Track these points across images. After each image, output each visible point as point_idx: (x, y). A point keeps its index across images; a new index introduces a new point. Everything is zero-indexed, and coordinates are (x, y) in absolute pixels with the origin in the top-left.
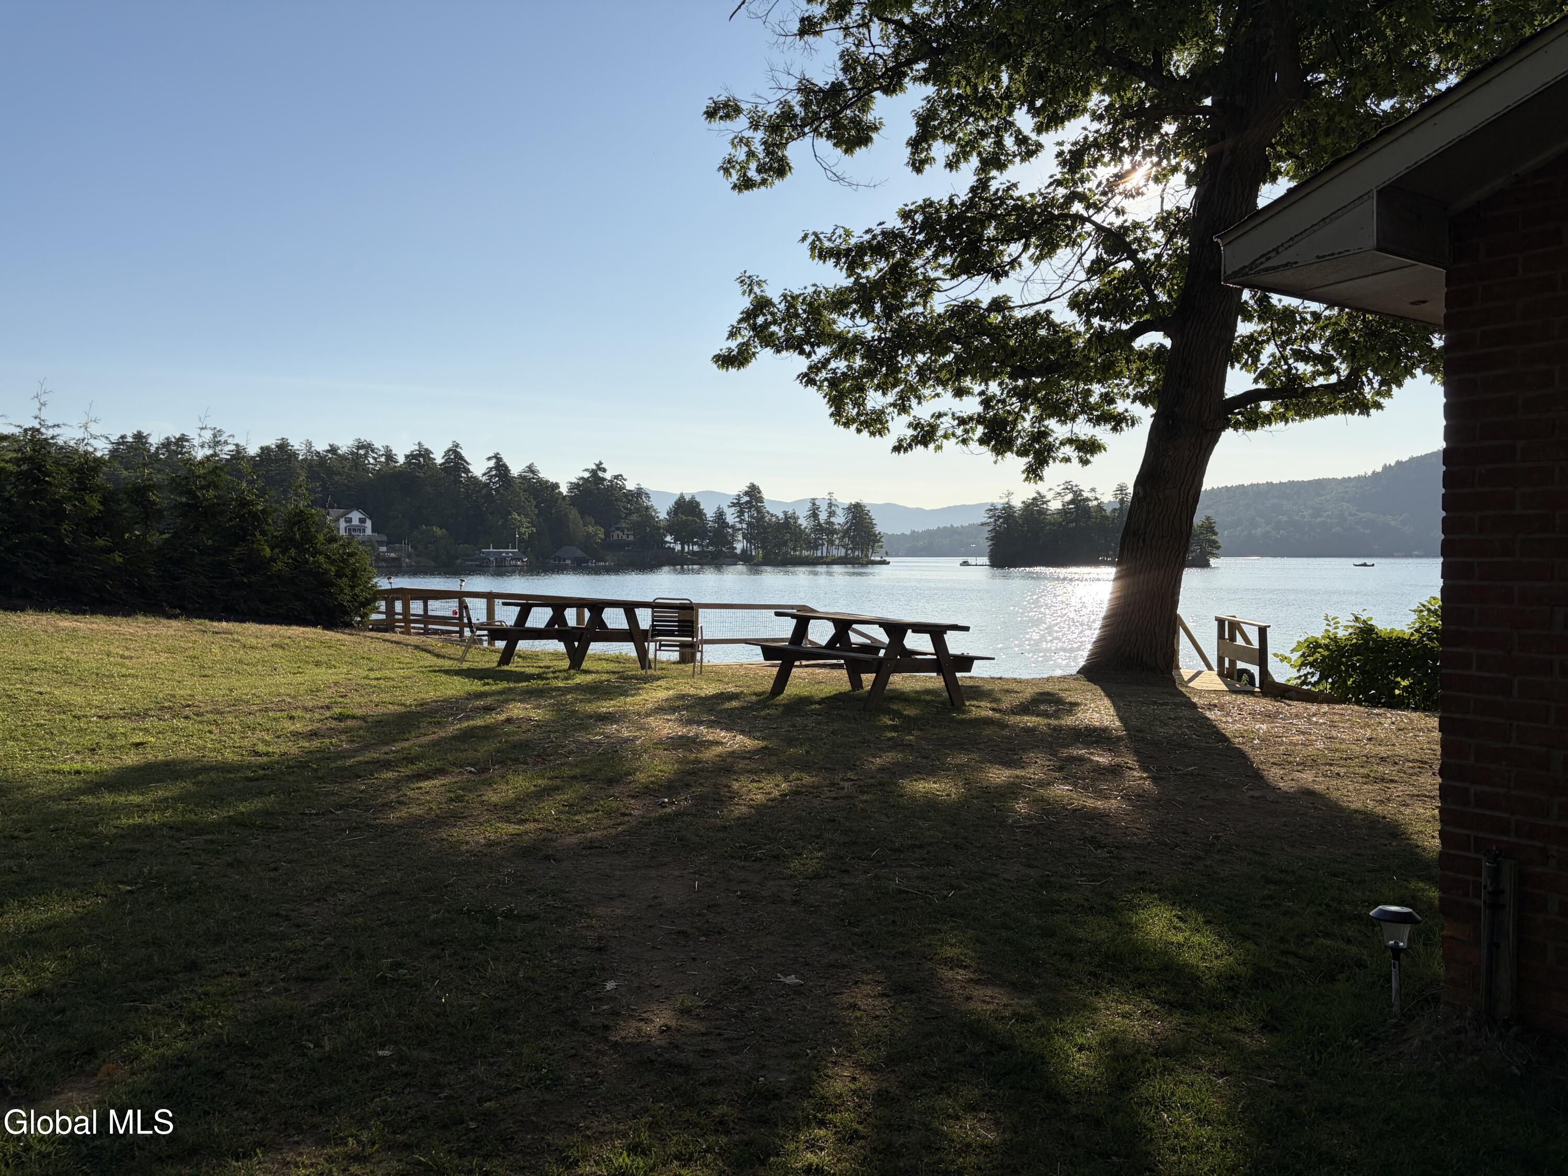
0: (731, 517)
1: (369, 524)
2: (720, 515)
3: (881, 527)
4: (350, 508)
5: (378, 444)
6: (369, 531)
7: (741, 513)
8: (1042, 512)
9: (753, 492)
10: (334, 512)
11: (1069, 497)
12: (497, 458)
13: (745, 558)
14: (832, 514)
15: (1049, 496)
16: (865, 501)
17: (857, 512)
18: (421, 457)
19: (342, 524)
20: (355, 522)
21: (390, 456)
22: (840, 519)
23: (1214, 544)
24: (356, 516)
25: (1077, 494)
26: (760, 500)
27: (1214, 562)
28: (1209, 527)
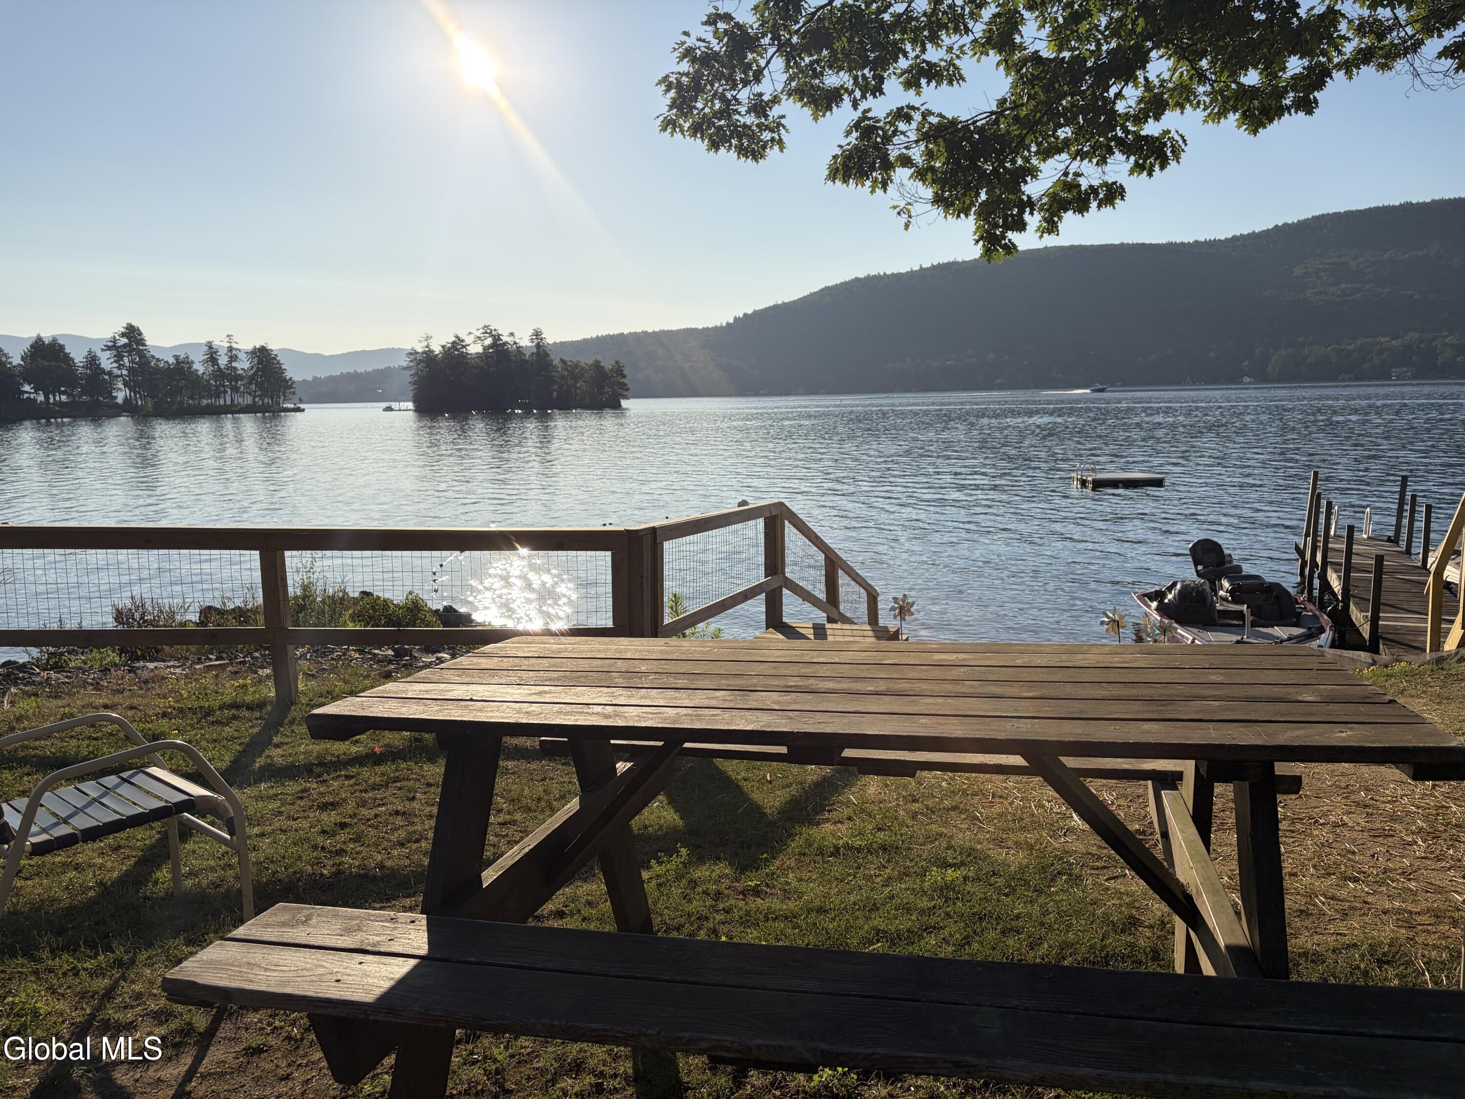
0: (106, 362)
2: (92, 361)
3: (293, 373)
7: (119, 358)
8: (464, 356)
9: (132, 333)
11: (489, 341)
13: (128, 408)
14: (233, 358)
15: (468, 340)
16: (273, 346)
17: (262, 355)
22: (243, 364)
23: (624, 386)
25: (497, 338)
26: (141, 342)
27: (624, 403)
28: (619, 371)
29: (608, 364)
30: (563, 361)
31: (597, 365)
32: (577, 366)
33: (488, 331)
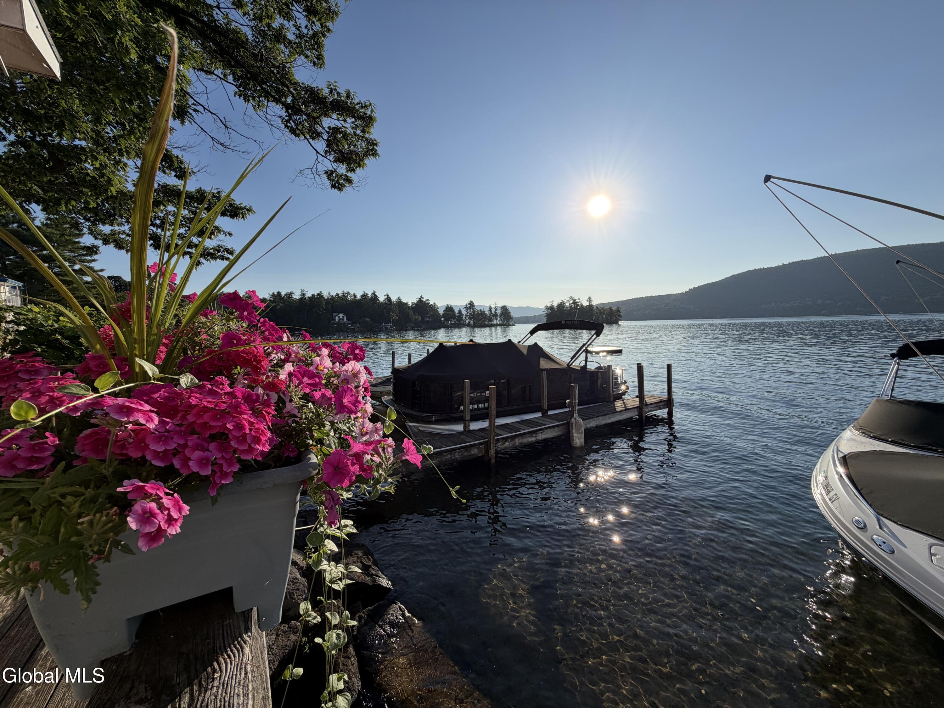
0: (464, 312)
1: (345, 318)
2: (460, 311)
3: (514, 314)
4: (339, 313)
5: (352, 293)
6: (345, 320)
7: (467, 310)
8: (563, 307)
9: (471, 304)
10: (334, 314)
11: (571, 302)
12: (387, 295)
13: (468, 325)
14: (496, 310)
15: (565, 301)
16: (507, 305)
17: (504, 308)
18: (364, 296)
19: (337, 318)
20: (341, 317)
21: (355, 296)
22: (499, 312)
23: (620, 316)
24: (341, 315)
25: (574, 300)
26: (474, 306)
27: (620, 322)
28: (618, 311)
29: (614, 308)
30: (597, 308)
31: (610, 308)
32: (602, 309)
33: (571, 298)
